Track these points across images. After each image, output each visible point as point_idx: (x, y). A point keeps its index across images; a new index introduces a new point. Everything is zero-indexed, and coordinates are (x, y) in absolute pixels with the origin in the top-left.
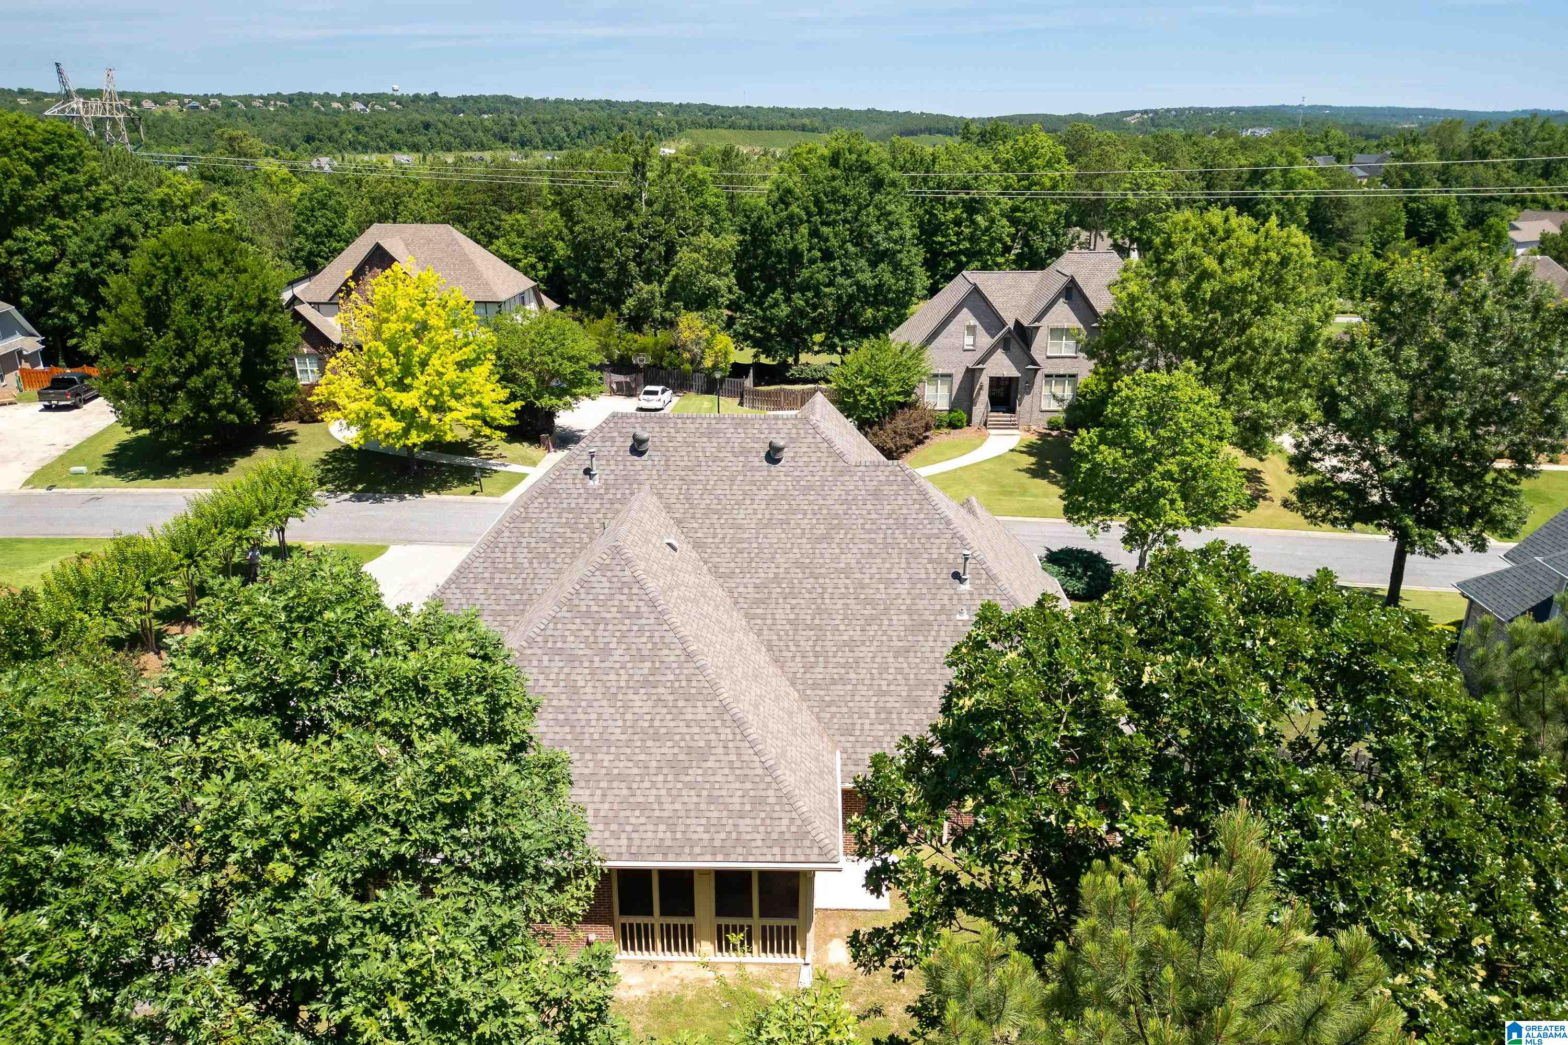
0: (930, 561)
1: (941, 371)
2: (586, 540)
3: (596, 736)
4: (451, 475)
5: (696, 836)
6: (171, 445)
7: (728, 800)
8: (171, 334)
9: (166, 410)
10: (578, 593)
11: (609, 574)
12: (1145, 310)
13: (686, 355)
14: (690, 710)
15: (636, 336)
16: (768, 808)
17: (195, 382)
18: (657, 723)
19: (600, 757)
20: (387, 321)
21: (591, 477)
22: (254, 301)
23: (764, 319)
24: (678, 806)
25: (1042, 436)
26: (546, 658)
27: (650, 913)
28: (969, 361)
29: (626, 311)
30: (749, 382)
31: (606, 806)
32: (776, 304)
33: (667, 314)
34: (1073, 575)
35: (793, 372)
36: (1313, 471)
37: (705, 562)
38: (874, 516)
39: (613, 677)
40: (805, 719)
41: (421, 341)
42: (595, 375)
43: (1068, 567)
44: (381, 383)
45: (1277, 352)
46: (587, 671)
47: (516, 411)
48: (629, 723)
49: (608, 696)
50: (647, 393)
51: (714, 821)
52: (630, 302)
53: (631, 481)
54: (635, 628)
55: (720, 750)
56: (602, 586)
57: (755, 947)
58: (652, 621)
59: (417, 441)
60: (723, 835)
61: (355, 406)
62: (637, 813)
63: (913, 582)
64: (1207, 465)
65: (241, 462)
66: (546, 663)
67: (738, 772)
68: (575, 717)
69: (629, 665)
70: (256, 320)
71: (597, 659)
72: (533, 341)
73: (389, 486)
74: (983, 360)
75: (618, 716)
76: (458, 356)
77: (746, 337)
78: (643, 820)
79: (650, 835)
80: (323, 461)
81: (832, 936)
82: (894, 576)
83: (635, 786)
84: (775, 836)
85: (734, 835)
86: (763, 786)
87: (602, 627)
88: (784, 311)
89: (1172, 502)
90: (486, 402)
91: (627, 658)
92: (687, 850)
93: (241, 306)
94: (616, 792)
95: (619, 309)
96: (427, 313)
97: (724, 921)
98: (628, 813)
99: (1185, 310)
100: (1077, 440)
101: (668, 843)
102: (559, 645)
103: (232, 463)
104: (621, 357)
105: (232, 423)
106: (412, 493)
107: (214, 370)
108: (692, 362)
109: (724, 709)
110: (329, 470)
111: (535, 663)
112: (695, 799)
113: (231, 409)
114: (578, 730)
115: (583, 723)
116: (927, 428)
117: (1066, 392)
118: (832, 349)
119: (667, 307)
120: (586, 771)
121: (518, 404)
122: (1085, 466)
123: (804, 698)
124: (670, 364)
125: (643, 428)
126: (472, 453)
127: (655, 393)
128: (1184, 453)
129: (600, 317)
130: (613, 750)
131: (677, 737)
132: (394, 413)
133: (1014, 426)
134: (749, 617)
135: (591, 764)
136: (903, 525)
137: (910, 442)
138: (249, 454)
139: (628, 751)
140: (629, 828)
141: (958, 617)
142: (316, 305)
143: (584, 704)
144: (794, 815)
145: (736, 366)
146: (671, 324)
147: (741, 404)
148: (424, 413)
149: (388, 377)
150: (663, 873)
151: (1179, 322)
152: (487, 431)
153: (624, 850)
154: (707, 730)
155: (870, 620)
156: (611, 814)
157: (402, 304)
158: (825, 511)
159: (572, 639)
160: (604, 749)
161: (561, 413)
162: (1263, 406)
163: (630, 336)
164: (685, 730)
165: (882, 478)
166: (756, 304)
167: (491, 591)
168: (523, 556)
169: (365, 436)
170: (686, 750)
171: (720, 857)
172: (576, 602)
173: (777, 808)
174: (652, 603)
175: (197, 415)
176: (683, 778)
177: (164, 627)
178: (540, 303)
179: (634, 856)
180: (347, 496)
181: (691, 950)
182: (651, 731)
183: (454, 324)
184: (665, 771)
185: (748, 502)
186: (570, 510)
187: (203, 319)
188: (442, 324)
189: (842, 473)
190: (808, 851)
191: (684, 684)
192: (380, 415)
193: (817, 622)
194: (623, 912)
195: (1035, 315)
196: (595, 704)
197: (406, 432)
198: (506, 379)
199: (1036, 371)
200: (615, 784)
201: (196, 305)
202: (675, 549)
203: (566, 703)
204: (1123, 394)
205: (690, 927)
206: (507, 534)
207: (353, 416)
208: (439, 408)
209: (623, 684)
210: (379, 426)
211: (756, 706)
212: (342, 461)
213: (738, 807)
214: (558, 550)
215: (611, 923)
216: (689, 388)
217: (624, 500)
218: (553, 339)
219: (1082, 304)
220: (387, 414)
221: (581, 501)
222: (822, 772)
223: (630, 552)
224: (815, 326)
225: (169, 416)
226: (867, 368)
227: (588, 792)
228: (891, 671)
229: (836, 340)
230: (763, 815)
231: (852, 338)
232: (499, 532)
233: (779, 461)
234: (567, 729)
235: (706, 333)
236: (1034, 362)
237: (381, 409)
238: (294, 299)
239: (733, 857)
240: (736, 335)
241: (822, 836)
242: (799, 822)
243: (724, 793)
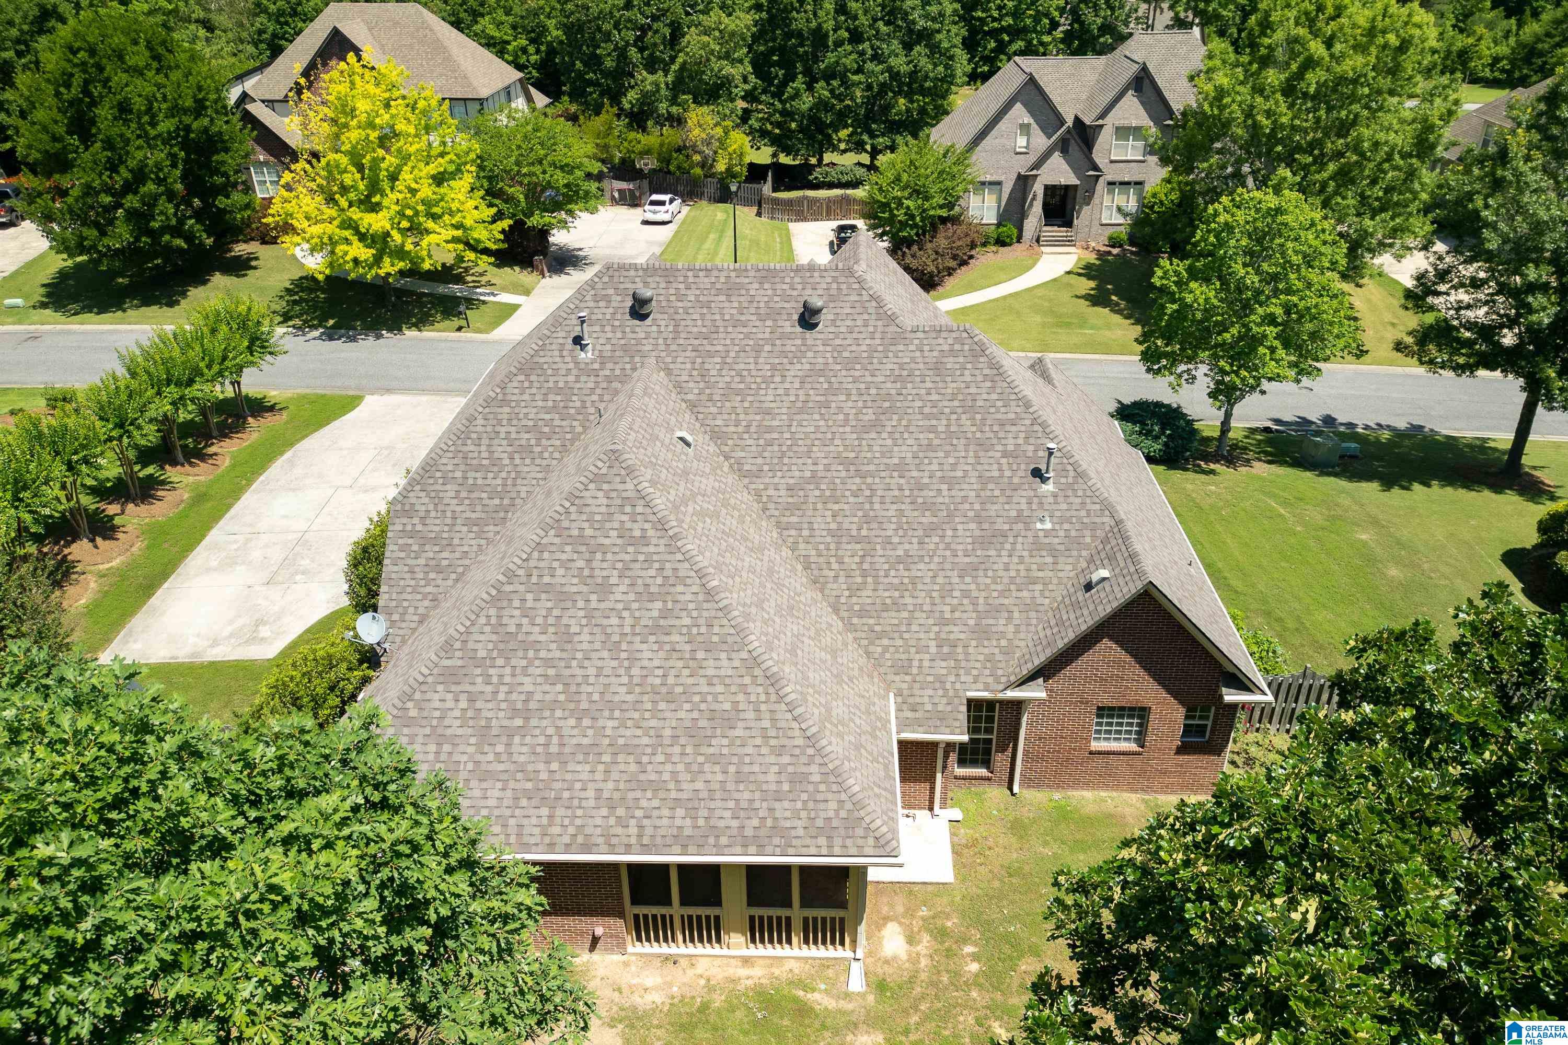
0: (1005, 454)
1: (989, 178)
2: (579, 429)
3: (596, 697)
4: (433, 307)
5: (722, 824)
6: (113, 274)
7: (761, 778)
8: (98, 145)
9: (103, 233)
10: (568, 513)
11: (605, 487)
12: (1235, 107)
13: (697, 158)
14: (711, 663)
15: (639, 136)
16: (811, 788)
17: (131, 201)
18: (671, 680)
19: (601, 723)
20: (346, 126)
21: (583, 348)
22: (189, 103)
23: (784, 113)
24: (699, 785)
25: (1101, 255)
26: (530, 596)
27: (669, 903)
28: (1022, 166)
29: (627, 106)
30: (767, 188)
31: (610, 785)
32: (796, 95)
33: (674, 110)
34: (1148, 434)
35: (817, 174)
36: (1432, 308)
37: (727, 458)
38: (935, 397)
39: (614, 621)
40: (852, 657)
41: (388, 150)
42: (593, 186)
43: (1143, 424)
44: (344, 203)
45: (1389, 158)
46: (582, 613)
47: (503, 231)
48: (636, 680)
49: (609, 645)
50: (653, 203)
51: (744, 804)
52: (632, 95)
53: (631, 351)
54: (641, 558)
55: (751, 715)
56: (597, 501)
57: (795, 940)
58: (662, 549)
59: (392, 270)
60: (756, 822)
61: (316, 230)
62: (649, 794)
63: (984, 481)
64: (1316, 306)
65: (195, 293)
66: (529, 604)
67: (773, 742)
68: (567, 672)
69: (635, 606)
70: (195, 126)
71: (593, 597)
72: (519, 147)
73: (364, 321)
74: (1037, 165)
75: (622, 671)
76: (432, 169)
77: (763, 133)
78: (656, 803)
79: (665, 822)
80: (287, 290)
81: (886, 919)
82: (960, 474)
83: (645, 759)
84: (820, 823)
85: (769, 822)
86: (804, 759)
87: (599, 556)
88: (806, 102)
89: (1273, 350)
90: (468, 222)
91: (632, 596)
92: (711, 840)
93: (175, 111)
94: (622, 767)
95: (619, 103)
96: (393, 117)
97: (757, 912)
98: (638, 794)
99: (1283, 108)
100: (1159, 273)
101: (688, 832)
102: (546, 579)
103: (184, 294)
104: (623, 161)
105: (180, 250)
106: (390, 330)
107: (151, 187)
108: (703, 165)
109: (755, 661)
110: (295, 302)
111: (516, 603)
112: (720, 777)
113: (177, 231)
114: (573, 688)
115: (579, 680)
116: (973, 246)
117: (1131, 203)
118: (859, 147)
119: (674, 101)
120: (585, 741)
121: (505, 224)
122: (1171, 307)
123: (850, 627)
124: (679, 168)
125: (646, 284)
126: (459, 279)
127: (662, 203)
128: (1289, 291)
129: (598, 114)
130: (617, 714)
131: (697, 698)
132: (362, 237)
133: (1070, 242)
134: (782, 527)
135: (590, 732)
136: (970, 409)
137: (953, 264)
138: (204, 282)
139: (636, 715)
140: (639, 813)
141: (1039, 526)
142: (270, 103)
143: (579, 655)
144: (843, 796)
145: (752, 166)
146: (678, 121)
147: (759, 214)
148: (397, 237)
149: (352, 196)
150: (681, 867)
151: (1275, 122)
152: (470, 255)
153: (633, 840)
154: (733, 689)
155: (930, 530)
156: (616, 795)
157: (363, 106)
158: (873, 391)
159: (560, 572)
160: (606, 713)
161: (554, 231)
162: (1368, 223)
163: (632, 135)
164: (705, 689)
165: (946, 348)
166: (774, 95)
167: (464, 494)
168: (501, 450)
169: (331, 265)
170: (707, 714)
171: (752, 849)
172: (565, 524)
173: (822, 787)
174: (661, 526)
175: (137, 239)
176: (704, 750)
177: (102, 506)
178: (529, 99)
179: (646, 849)
180: (316, 333)
181: (719, 940)
182: (664, 690)
183: (428, 129)
184: (682, 741)
185: (778, 379)
186: (558, 391)
187: (133, 125)
188: (412, 130)
189: (894, 342)
190: (860, 842)
191: (703, 630)
192: (347, 241)
193: (864, 532)
194: (634, 902)
195: (1099, 111)
196: (594, 655)
197: (378, 260)
198: (493, 193)
199: (1098, 177)
200: (620, 758)
201: (124, 108)
202: (688, 444)
203: (558, 654)
204: (1221, 219)
205: (717, 918)
206: (480, 421)
207: (316, 240)
208: (416, 230)
209: (627, 630)
210: (346, 253)
211: (793, 652)
212: (310, 290)
213: (773, 787)
214: (544, 442)
215: (621, 914)
216: (700, 196)
217: (624, 378)
218: (542, 144)
219: (1153, 97)
220: (354, 239)
221: (571, 378)
222: (874, 728)
223: (631, 458)
224: (841, 120)
225: (106, 241)
226: (905, 177)
227: (588, 767)
228: (956, 594)
229: (865, 137)
230: (804, 796)
231: (883, 135)
232: (471, 419)
233: (815, 325)
234: (559, 687)
235: (719, 131)
236: (1096, 168)
237: (347, 233)
238: (245, 97)
239: (769, 849)
240: (751, 132)
241: (878, 822)
242: (848, 806)
243: (756, 768)
